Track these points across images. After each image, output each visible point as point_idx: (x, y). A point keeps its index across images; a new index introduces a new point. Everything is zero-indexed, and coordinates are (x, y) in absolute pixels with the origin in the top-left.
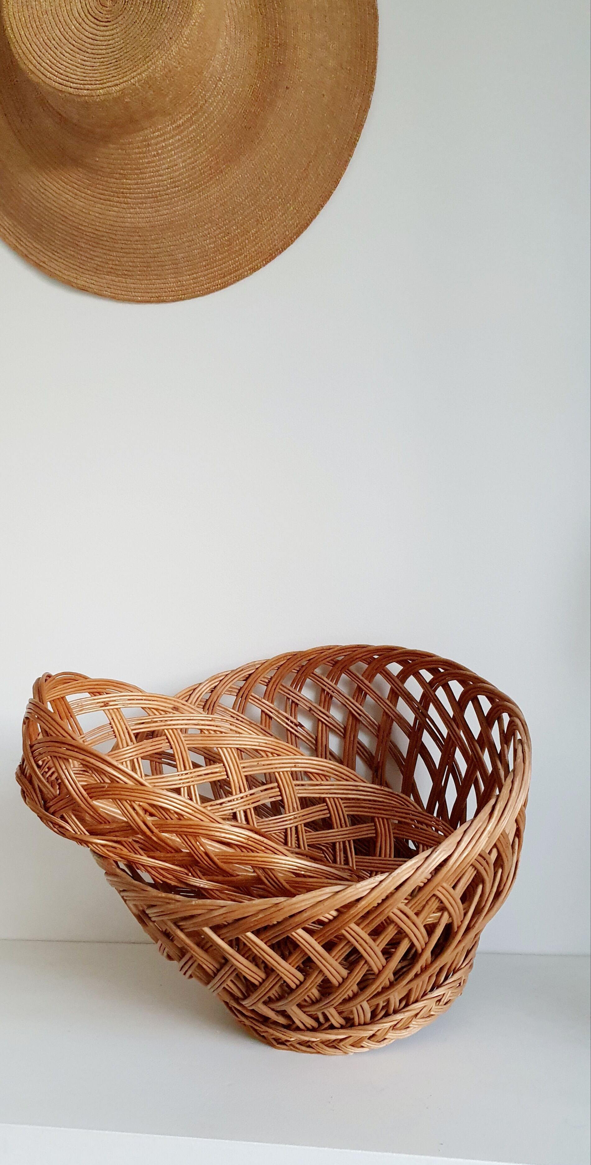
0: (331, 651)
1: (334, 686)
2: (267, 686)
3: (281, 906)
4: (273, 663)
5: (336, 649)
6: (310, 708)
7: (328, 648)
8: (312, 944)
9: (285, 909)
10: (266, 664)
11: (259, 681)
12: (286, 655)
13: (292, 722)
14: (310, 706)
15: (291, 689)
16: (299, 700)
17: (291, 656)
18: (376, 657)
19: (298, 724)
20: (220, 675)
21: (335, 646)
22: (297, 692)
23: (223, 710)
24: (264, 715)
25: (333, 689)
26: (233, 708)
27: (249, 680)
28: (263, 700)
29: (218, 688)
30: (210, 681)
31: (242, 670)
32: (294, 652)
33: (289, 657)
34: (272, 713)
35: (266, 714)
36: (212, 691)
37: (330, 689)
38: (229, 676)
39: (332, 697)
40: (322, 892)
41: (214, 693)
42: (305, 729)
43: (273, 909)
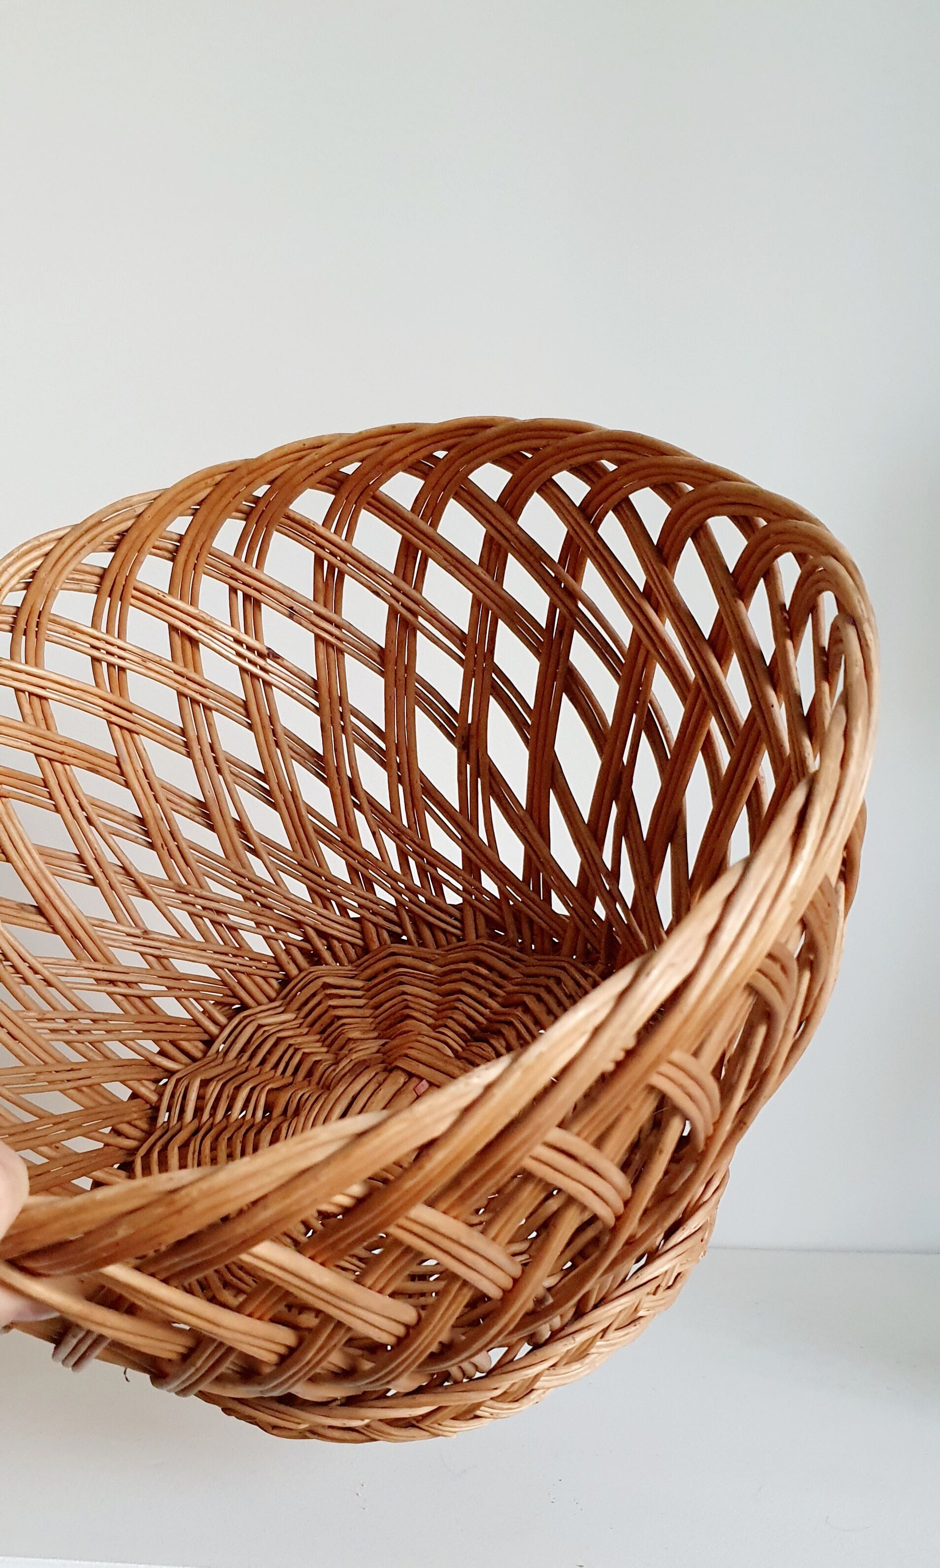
0: (324, 450)
1: (345, 545)
2: (173, 559)
3: (182, 1198)
4: (180, 498)
5: (336, 444)
6: (291, 608)
7: (316, 443)
8: (305, 1275)
9: (198, 1207)
10: (161, 502)
11: (148, 546)
12: (210, 473)
13: (249, 648)
14: (291, 603)
15: (236, 562)
16: (259, 591)
17: (224, 475)
18: (441, 454)
19: (266, 652)
20: (42, 540)
21: (332, 436)
22: (251, 568)
23: (66, 631)
24: (177, 639)
25: (342, 554)
26: (94, 625)
27: (124, 549)
28: (170, 599)
29: (42, 574)
30: (18, 558)
31: (100, 522)
32: (231, 463)
33: (218, 478)
34: (196, 629)
35: (185, 635)
36: (28, 586)
37: (335, 556)
38: (67, 542)
39: (341, 574)
40: (310, 1144)
41: (33, 588)
42: (285, 663)
43: (159, 1211)
